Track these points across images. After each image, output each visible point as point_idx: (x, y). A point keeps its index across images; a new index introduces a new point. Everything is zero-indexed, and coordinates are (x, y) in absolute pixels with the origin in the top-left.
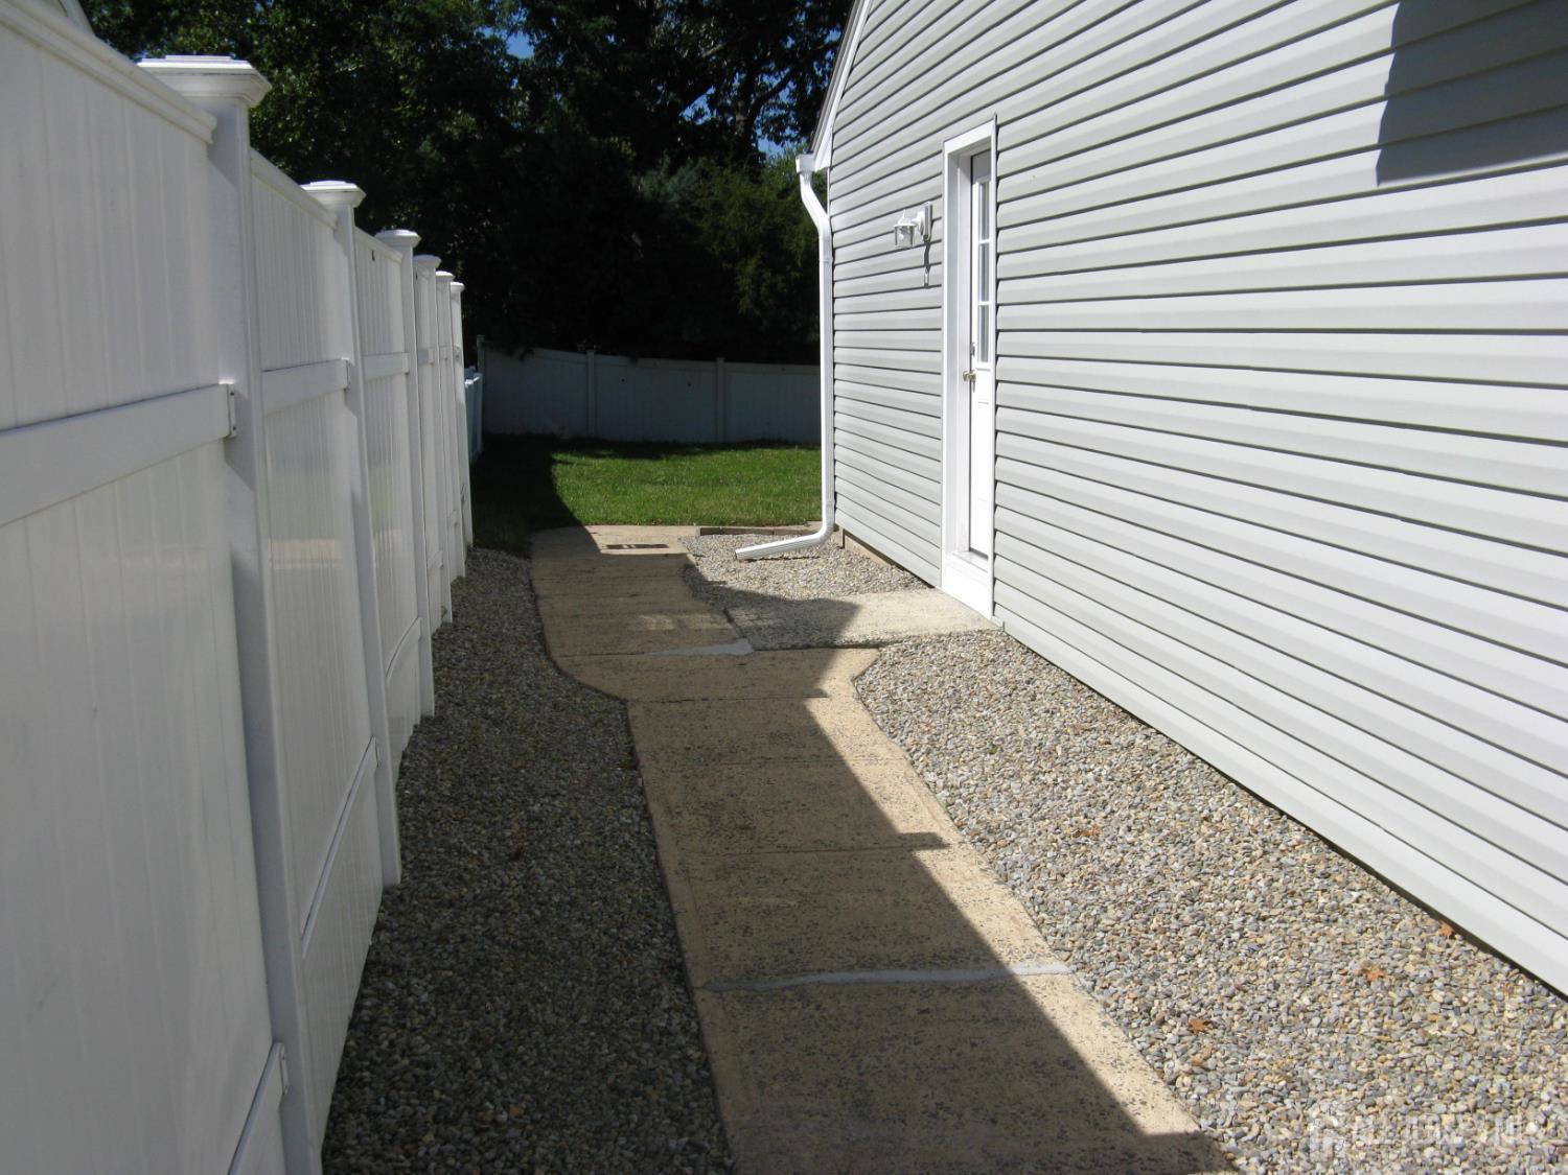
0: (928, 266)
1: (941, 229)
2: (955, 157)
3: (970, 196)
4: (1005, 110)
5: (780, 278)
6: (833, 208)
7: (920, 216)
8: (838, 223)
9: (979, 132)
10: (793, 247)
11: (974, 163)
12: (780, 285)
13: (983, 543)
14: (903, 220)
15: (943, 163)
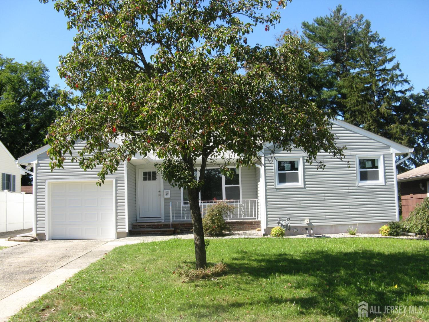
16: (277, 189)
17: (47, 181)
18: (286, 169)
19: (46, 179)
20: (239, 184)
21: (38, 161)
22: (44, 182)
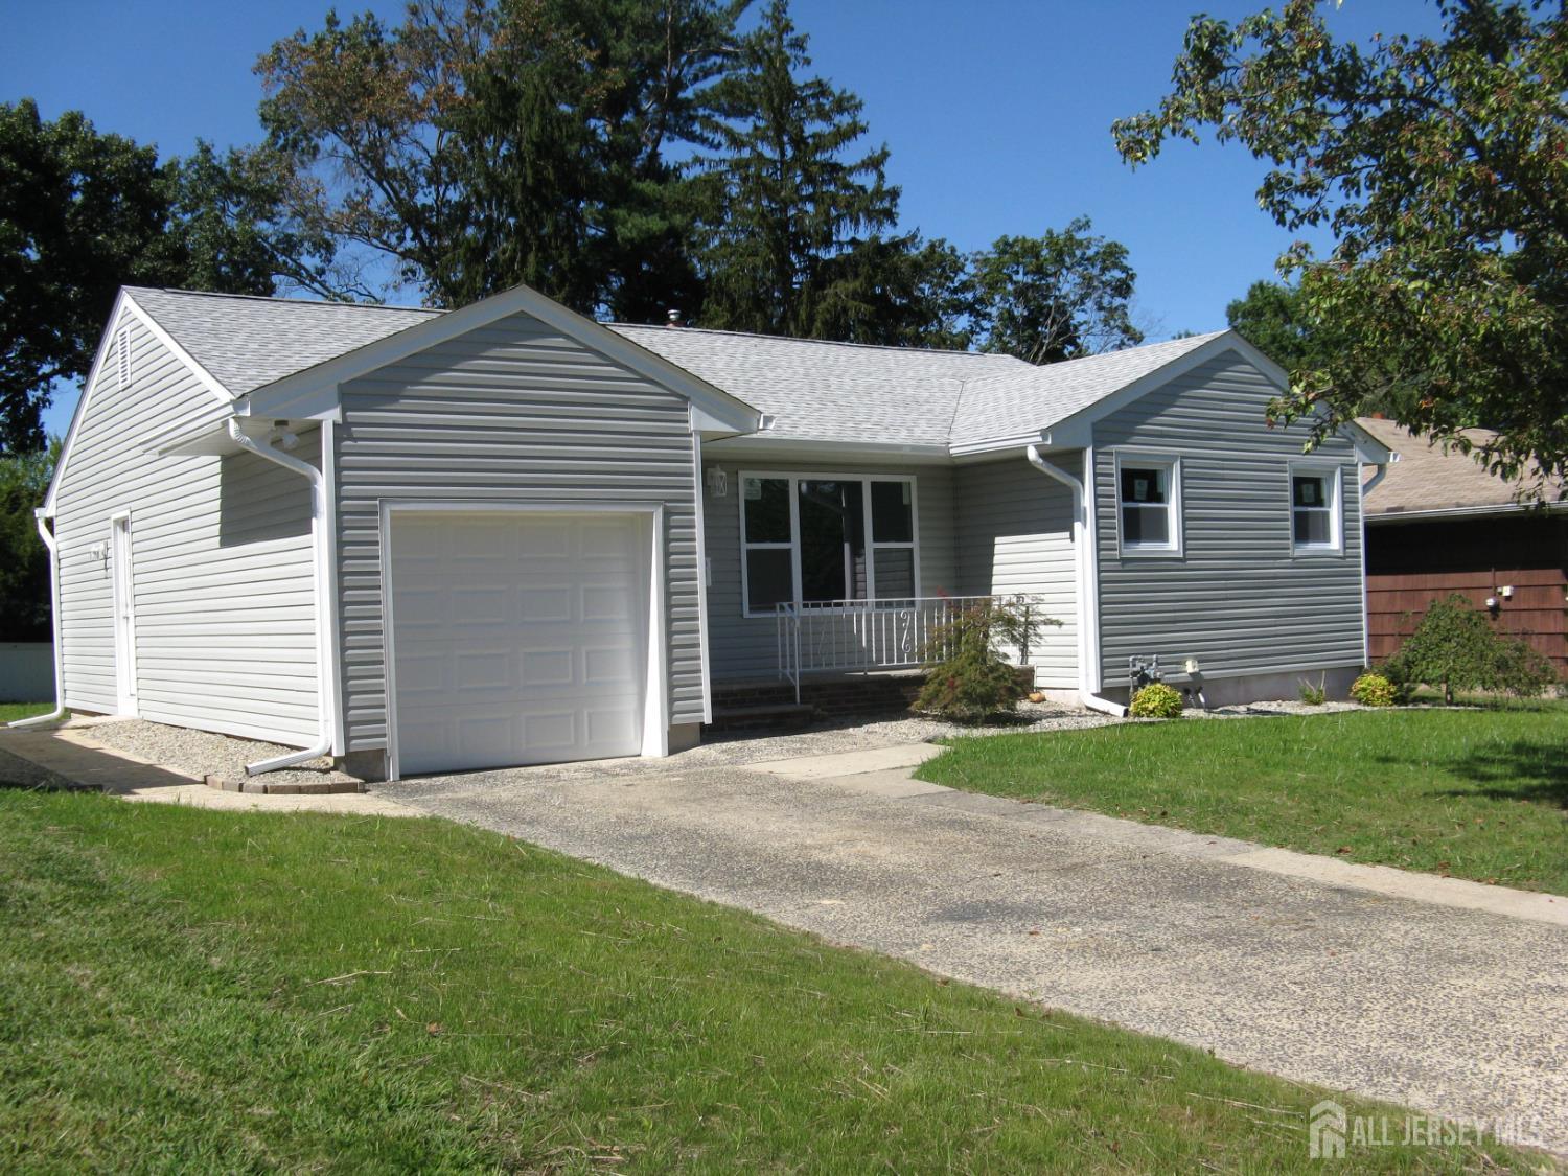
0: (106, 568)
1: (110, 553)
2: (116, 521)
3: (123, 539)
4: (134, 505)
5: (10, 576)
6: (58, 538)
7: (102, 546)
8: (61, 546)
9: (123, 514)
10: (21, 552)
11: (124, 524)
12: (11, 581)
13: (134, 691)
14: (94, 548)
15: (110, 523)
16: (1124, 561)
17: (388, 509)
18: (1137, 497)
19: (385, 499)
20: (910, 539)
21: (344, 411)
22: (375, 514)
